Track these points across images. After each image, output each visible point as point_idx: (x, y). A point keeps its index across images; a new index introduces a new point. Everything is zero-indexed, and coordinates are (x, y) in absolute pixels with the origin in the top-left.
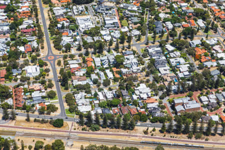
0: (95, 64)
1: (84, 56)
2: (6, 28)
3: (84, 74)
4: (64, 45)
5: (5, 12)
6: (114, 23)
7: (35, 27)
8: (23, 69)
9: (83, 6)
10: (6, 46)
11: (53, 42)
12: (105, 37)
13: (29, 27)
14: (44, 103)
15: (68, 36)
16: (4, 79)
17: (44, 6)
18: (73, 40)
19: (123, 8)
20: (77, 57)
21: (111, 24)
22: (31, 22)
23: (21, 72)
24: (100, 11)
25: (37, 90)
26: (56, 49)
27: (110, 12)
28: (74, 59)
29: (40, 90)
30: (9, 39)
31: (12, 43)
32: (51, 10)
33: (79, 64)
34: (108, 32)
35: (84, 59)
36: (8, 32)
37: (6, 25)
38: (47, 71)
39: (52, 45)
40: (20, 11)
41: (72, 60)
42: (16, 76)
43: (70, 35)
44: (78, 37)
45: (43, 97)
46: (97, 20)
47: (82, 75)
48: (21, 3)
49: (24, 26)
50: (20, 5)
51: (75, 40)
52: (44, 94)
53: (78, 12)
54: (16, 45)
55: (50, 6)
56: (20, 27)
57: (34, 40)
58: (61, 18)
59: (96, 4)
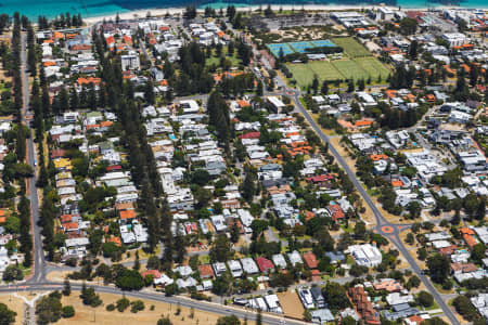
0: (480, 239)
1: (450, 225)
2: (277, 175)
3: (468, 260)
4: (403, 204)
5: (260, 144)
6: (480, 163)
7: (329, 171)
8: (346, 252)
9: (405, 131)
10: (291, 208)
11: (379, 201)
12: (476, 189)
13: (319, 172)
14: (419, 315)
15: (402, 188)
16: (316, 272)
17: (326, 132)
18: (415, 195)
19: (484, 134)
20: (437, 227)
21: (477, 165)
22: (318, 162)
23: (343, 257)
24: (440, 140)
25: (394, 291)
26: (390, 212)
27: (463, 142)
28: (434, 230)
29: (398, 291)
30: (293, 195)
31: (300, 202)
32: (346, 140)
33: (448, 240)
34: (477, 180)
35: (453, 231)
36: (285, 183)
37: (275, 169)
38: (394, 253)
39: (379, 206)
40: (288, 141)
41: (432, 232)
42: (339, 265)
43: (408, 185)
44: (424, 190)
45: (411, 305)
46: (443, 157)
47: (465, 261)
48: (282, 126)
49: (308, 170)
50: (281, 130)
51: (421, 196)
52: (410, 299)
53: (400, 143)
54: (309, 206)
55: (339, 132)
56: (303, 172)
57: (340, 198)
58: (375, 154)
59: (425, 127)
